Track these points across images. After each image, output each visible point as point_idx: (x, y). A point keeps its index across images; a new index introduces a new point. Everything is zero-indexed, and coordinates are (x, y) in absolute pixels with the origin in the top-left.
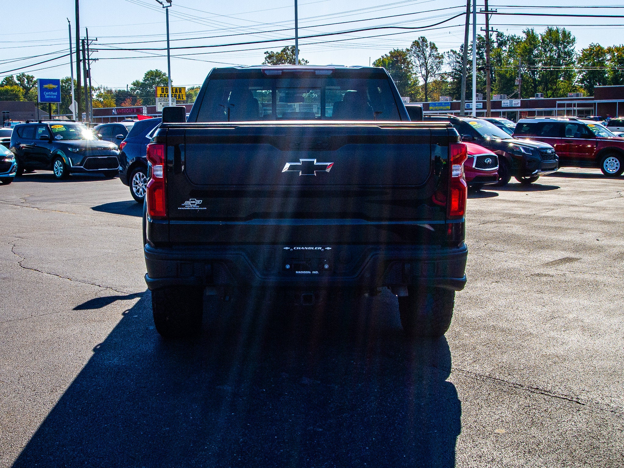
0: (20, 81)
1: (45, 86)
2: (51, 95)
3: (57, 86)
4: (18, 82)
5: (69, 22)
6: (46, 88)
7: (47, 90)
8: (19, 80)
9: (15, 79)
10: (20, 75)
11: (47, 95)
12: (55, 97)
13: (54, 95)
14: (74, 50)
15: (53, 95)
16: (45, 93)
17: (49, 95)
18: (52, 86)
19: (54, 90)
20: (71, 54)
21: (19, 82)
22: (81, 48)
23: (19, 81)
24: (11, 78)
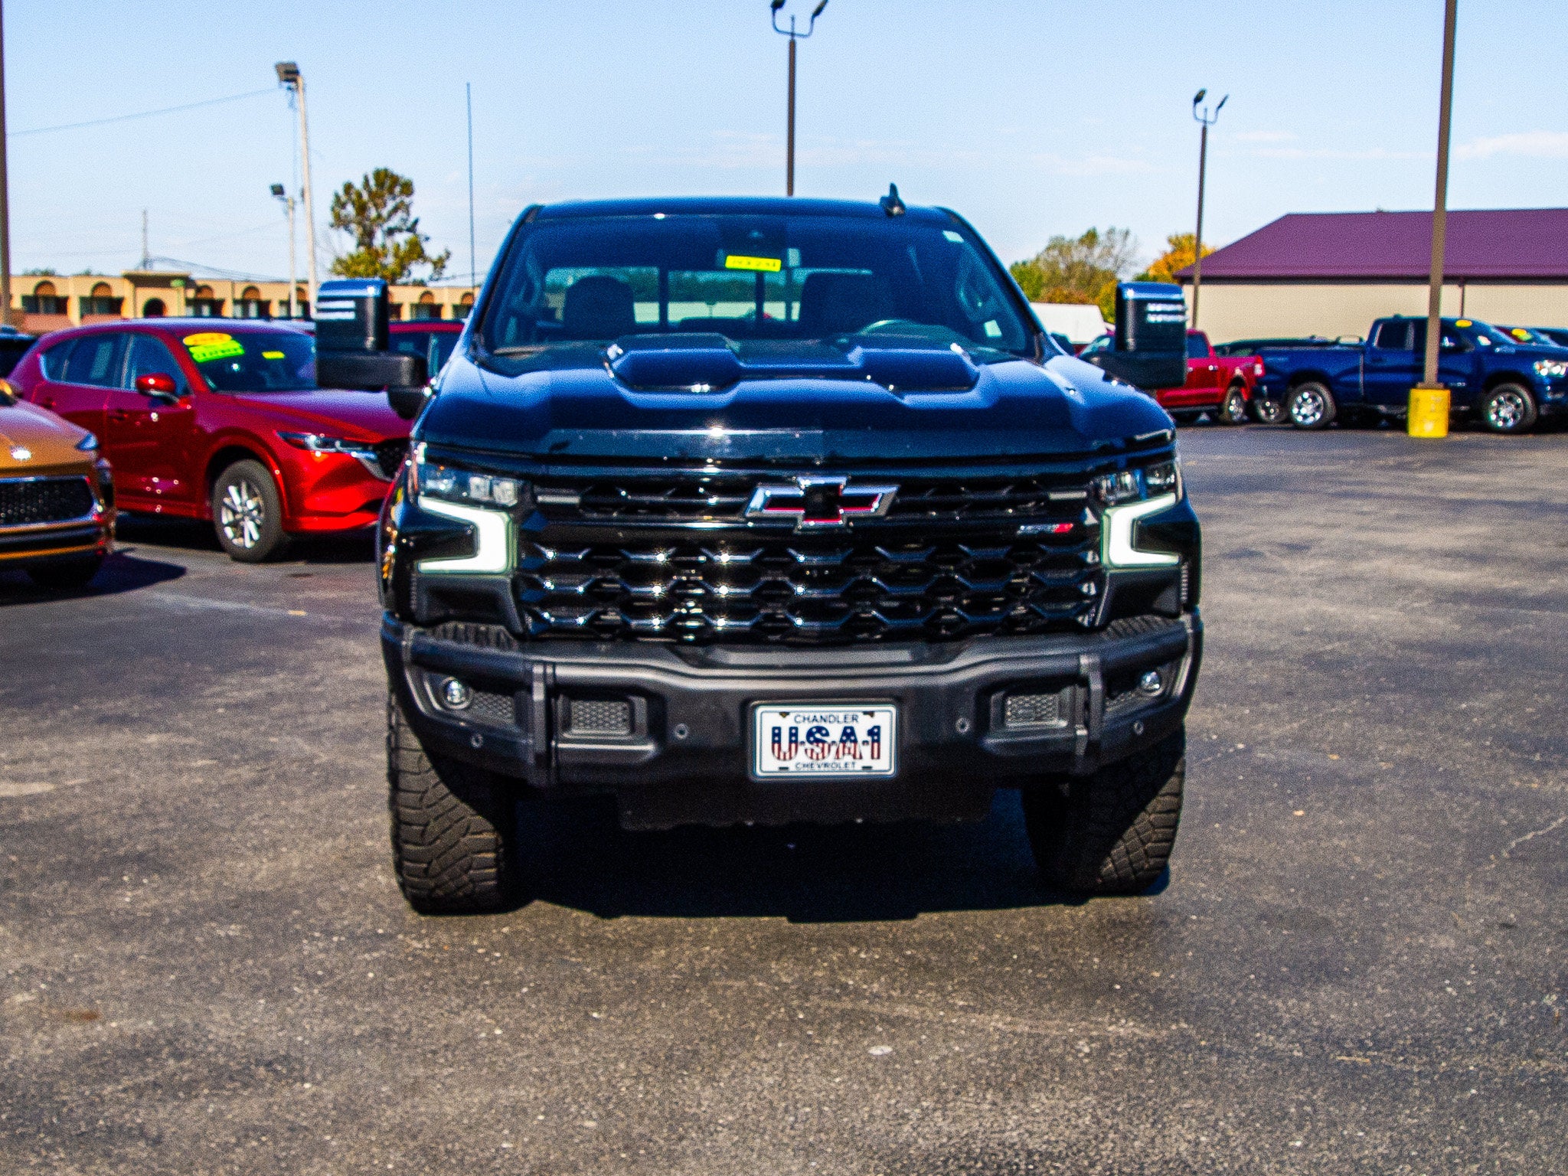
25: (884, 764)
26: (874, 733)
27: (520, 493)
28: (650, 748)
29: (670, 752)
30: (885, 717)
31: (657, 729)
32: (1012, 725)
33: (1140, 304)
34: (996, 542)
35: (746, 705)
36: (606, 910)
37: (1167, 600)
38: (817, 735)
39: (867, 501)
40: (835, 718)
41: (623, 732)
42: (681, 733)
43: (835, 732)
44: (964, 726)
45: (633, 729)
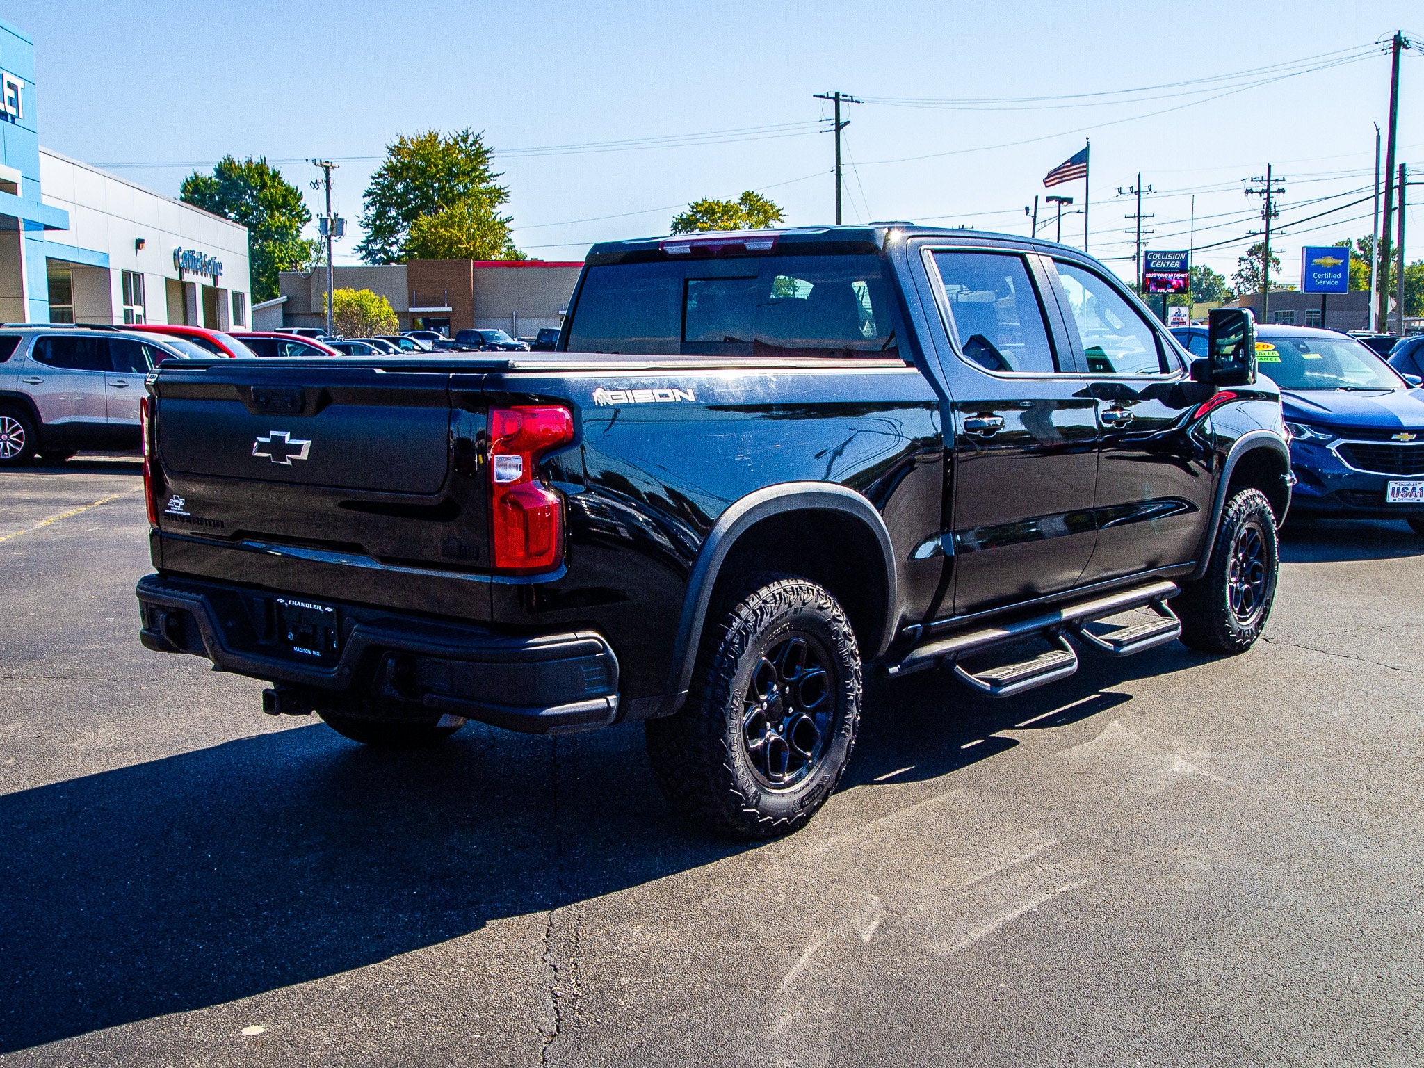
0: (1365, 251)
1: (1317, 261)
2: (1328, 280)
3: (1342, 261)
4: (1360, 252)
5: (1378, 130)
6: (1319, 266)
7: (1321, 269)
8: (1361, 248)
9: (1355, 247)
10: (1366, 238)
11: (1320, 279)
12: (1336, 283)
13: (1335, 280)
14: (1382, 187)
15: (1332, 279)
16: (1316, 276)
17: (1323, 279)
18: (1330, 261)
19: (1335, 269)
20: (1377, 196)
21: (1362, 253)
22: (1396, 182)
23: (1363, 250)
24: (1347, 244)
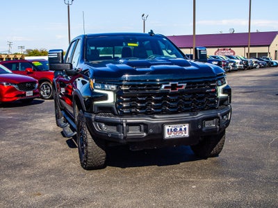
25: (187, 135)
26: (185, 129)
27: (117, 88)
28: (145, 134)
29: (149, 135)
30: (187, 126)
31: (146, 131)
32: (206, 126)
33: (200, 51)
34: (203, 93)
35: (163, 125)
36: (123, 167)
37: (226, 103)
38: (175, 130)
39: (181, 86)
40: (178, 127)
41: (139, 132)
42: (151, 131)
43: (178, 129)
44: (200, 127)
45: (141, 131)
